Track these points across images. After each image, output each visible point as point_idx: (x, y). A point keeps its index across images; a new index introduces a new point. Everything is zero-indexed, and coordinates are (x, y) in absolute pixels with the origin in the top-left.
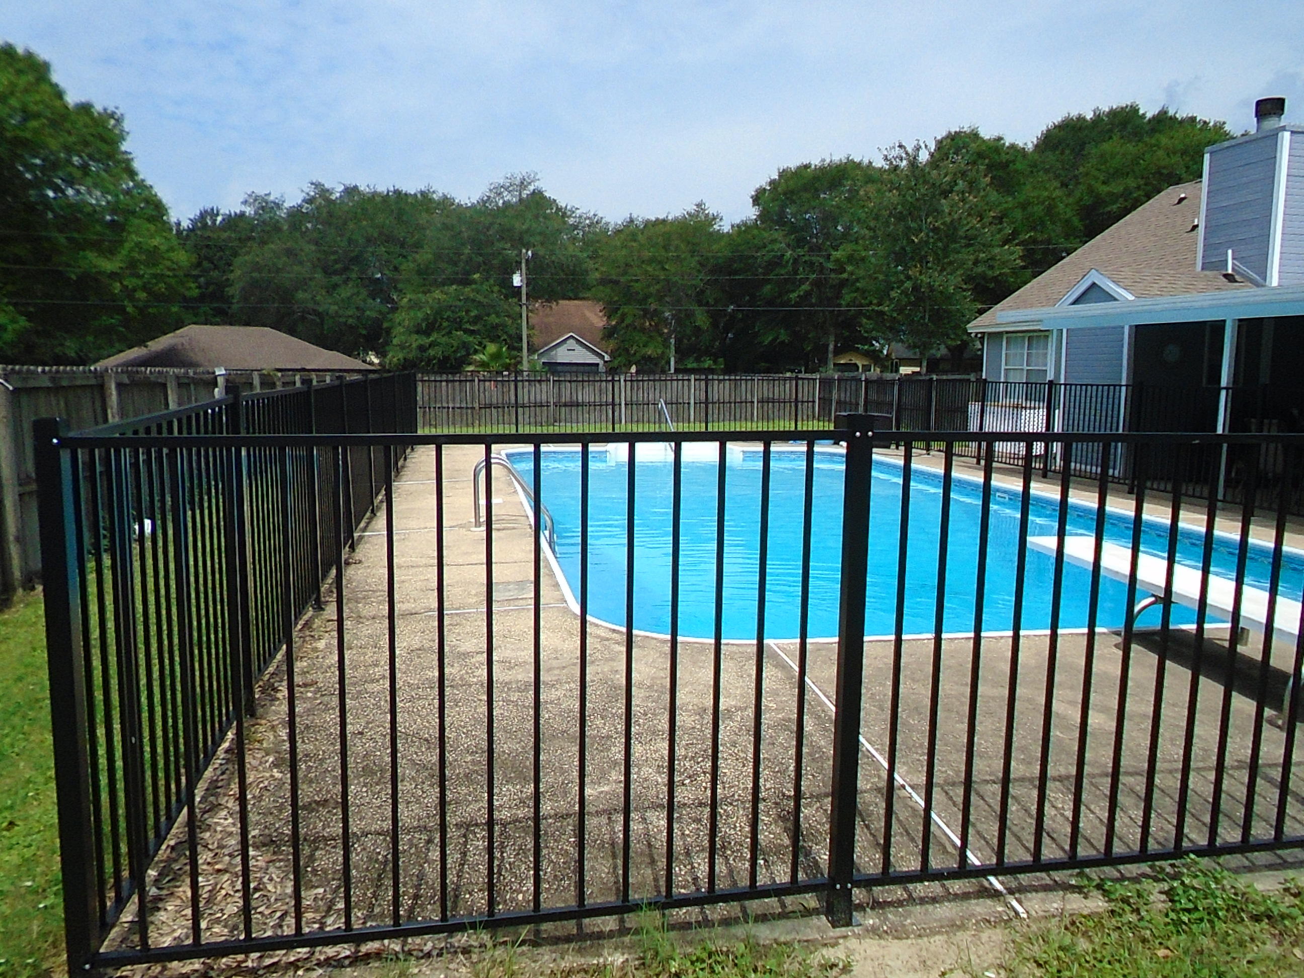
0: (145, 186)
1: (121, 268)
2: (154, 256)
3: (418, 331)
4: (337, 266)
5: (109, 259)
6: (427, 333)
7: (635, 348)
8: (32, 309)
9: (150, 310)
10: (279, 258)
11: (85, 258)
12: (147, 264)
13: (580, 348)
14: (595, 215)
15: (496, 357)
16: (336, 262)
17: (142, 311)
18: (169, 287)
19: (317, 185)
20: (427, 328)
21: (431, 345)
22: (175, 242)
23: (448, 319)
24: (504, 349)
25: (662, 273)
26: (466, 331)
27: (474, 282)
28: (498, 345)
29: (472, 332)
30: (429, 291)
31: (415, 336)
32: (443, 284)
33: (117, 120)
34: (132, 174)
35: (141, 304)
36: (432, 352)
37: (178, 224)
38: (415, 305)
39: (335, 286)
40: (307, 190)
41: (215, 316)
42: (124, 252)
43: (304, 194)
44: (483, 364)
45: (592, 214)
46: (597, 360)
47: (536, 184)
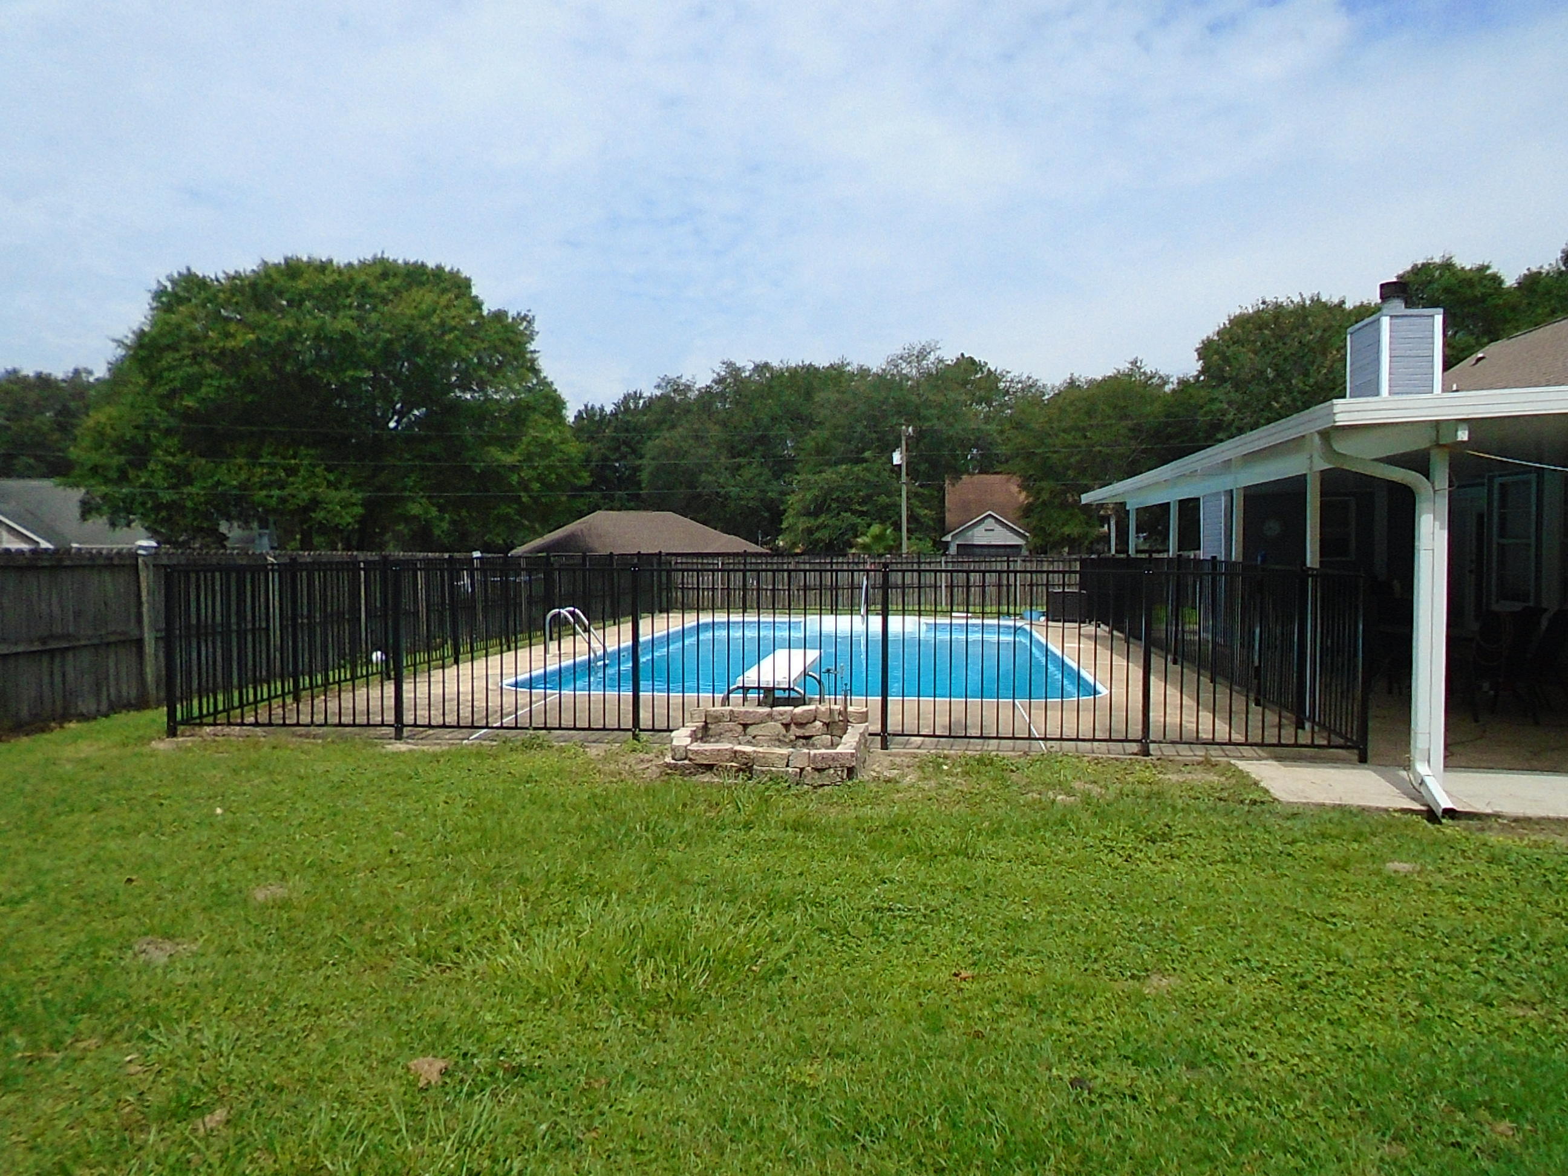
0: (547, 383)
1: (519, 461)
2: (547, 448)
3: (808, 514)
4: (743, 447)
5: (510, 453)
6: (816, 514)
7: (1053, 526)
8: (441, 501)
9: (543, 500)
10: (685, 441)
11: (488, 452)
12: (541, 456)
13: (1001, 528)
14: (1029, 378)
15: (879, 538)
16: (742, 442)
17: (536, 500)
18: (559, 477)
19: (729, 365)
20: (817, 509)
21: (818, 528)
22: (568, 435)
23: (837, 500)
24: (888, 531)
25: (1083, 441)
26: (854, 512)
27: (865, 460)
28: (882, 527)
29: (862, 514)
30: (820, 472)
31: (802, 519)
32: (836, 464)
33: (529, 322)
34: (536, 372)
35: (535, 494)
36: (817, 535)
37: (602, 409)
38: (807, 486)
39: (739, 467)
40: (718, 370)
41: (628, 501)
42: (523, 447)
43: (715, 375)
44: (865, 547)
45: (1024, 378)
46: (1019, 541)
47: (938, 353)
